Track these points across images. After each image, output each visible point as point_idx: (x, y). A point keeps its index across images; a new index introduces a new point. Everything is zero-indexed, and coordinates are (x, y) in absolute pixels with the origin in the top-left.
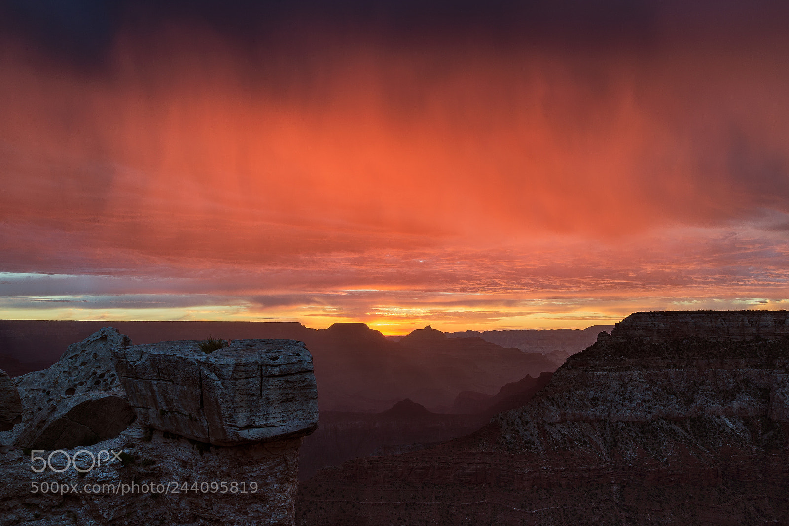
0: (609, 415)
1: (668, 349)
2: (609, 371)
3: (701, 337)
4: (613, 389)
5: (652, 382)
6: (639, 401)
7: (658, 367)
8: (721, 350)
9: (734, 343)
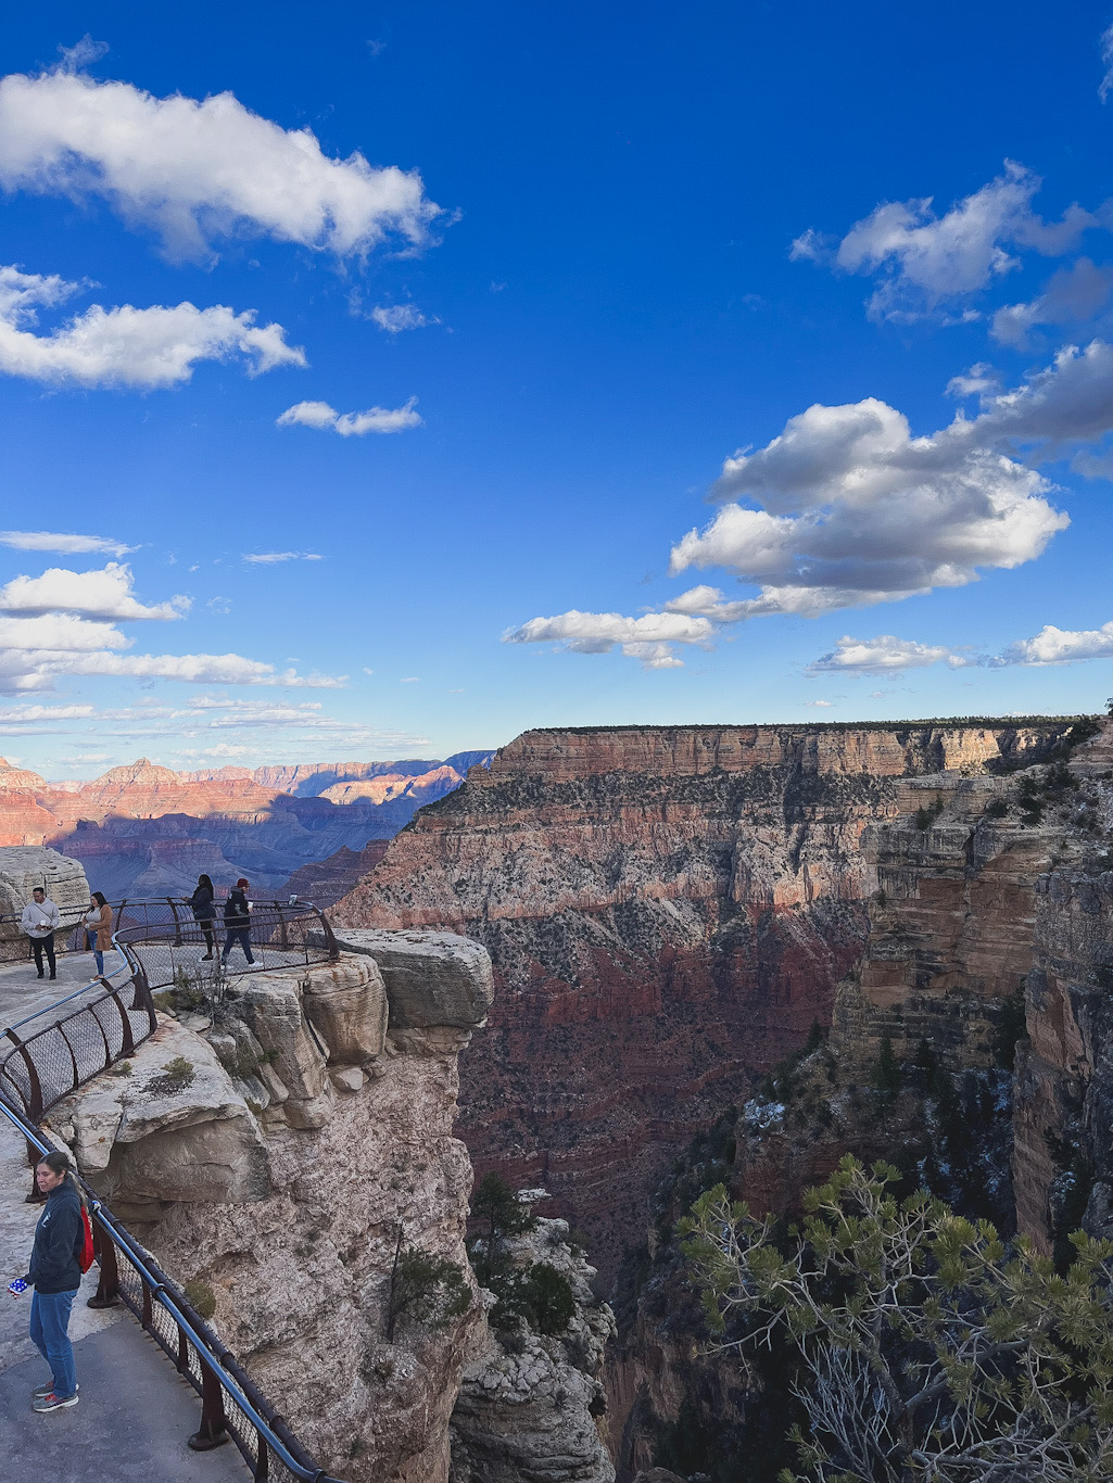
0: (486, 908)
1: (581, 791)
2: (486, 832)
3: (632, 768)
4: (492, 865)
5: (555, 848)
6: (534, 882)
7: (567, 822)
8: (663, 791)
9: (682, 778)
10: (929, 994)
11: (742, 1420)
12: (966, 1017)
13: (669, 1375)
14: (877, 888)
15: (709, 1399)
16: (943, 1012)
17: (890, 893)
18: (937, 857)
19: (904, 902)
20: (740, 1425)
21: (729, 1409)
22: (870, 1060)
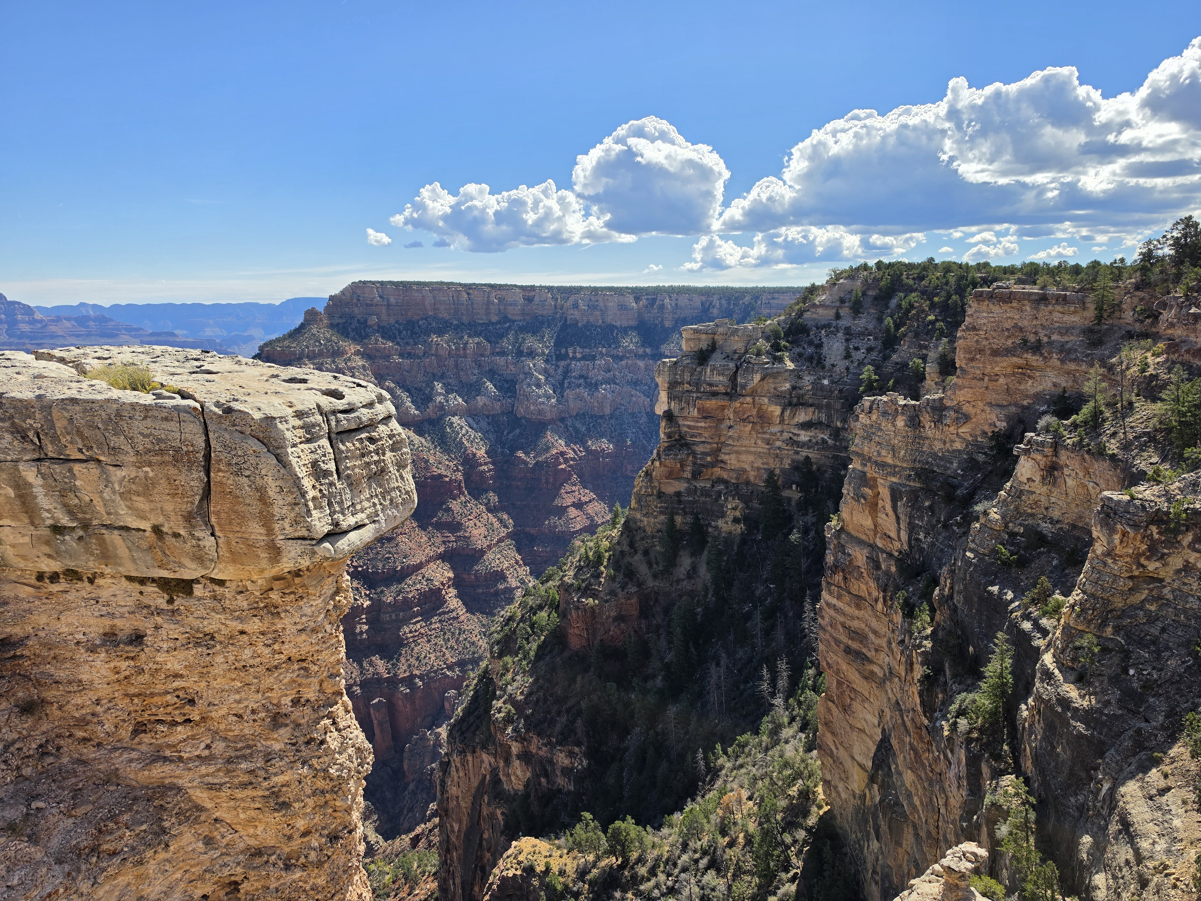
3: (441, 316)
9: (479, 323)
10: (700, 484)
11: (572, 788)
12: (726, 499)
13: (517, 763)
14: (666, 408)
15: (546, 776)
16: (710, 496)
17: (676, 413)
18: (711, 385)
19: (685, 418)
20: (569, 792)
21: (561, 781)
22: (658, 531)
